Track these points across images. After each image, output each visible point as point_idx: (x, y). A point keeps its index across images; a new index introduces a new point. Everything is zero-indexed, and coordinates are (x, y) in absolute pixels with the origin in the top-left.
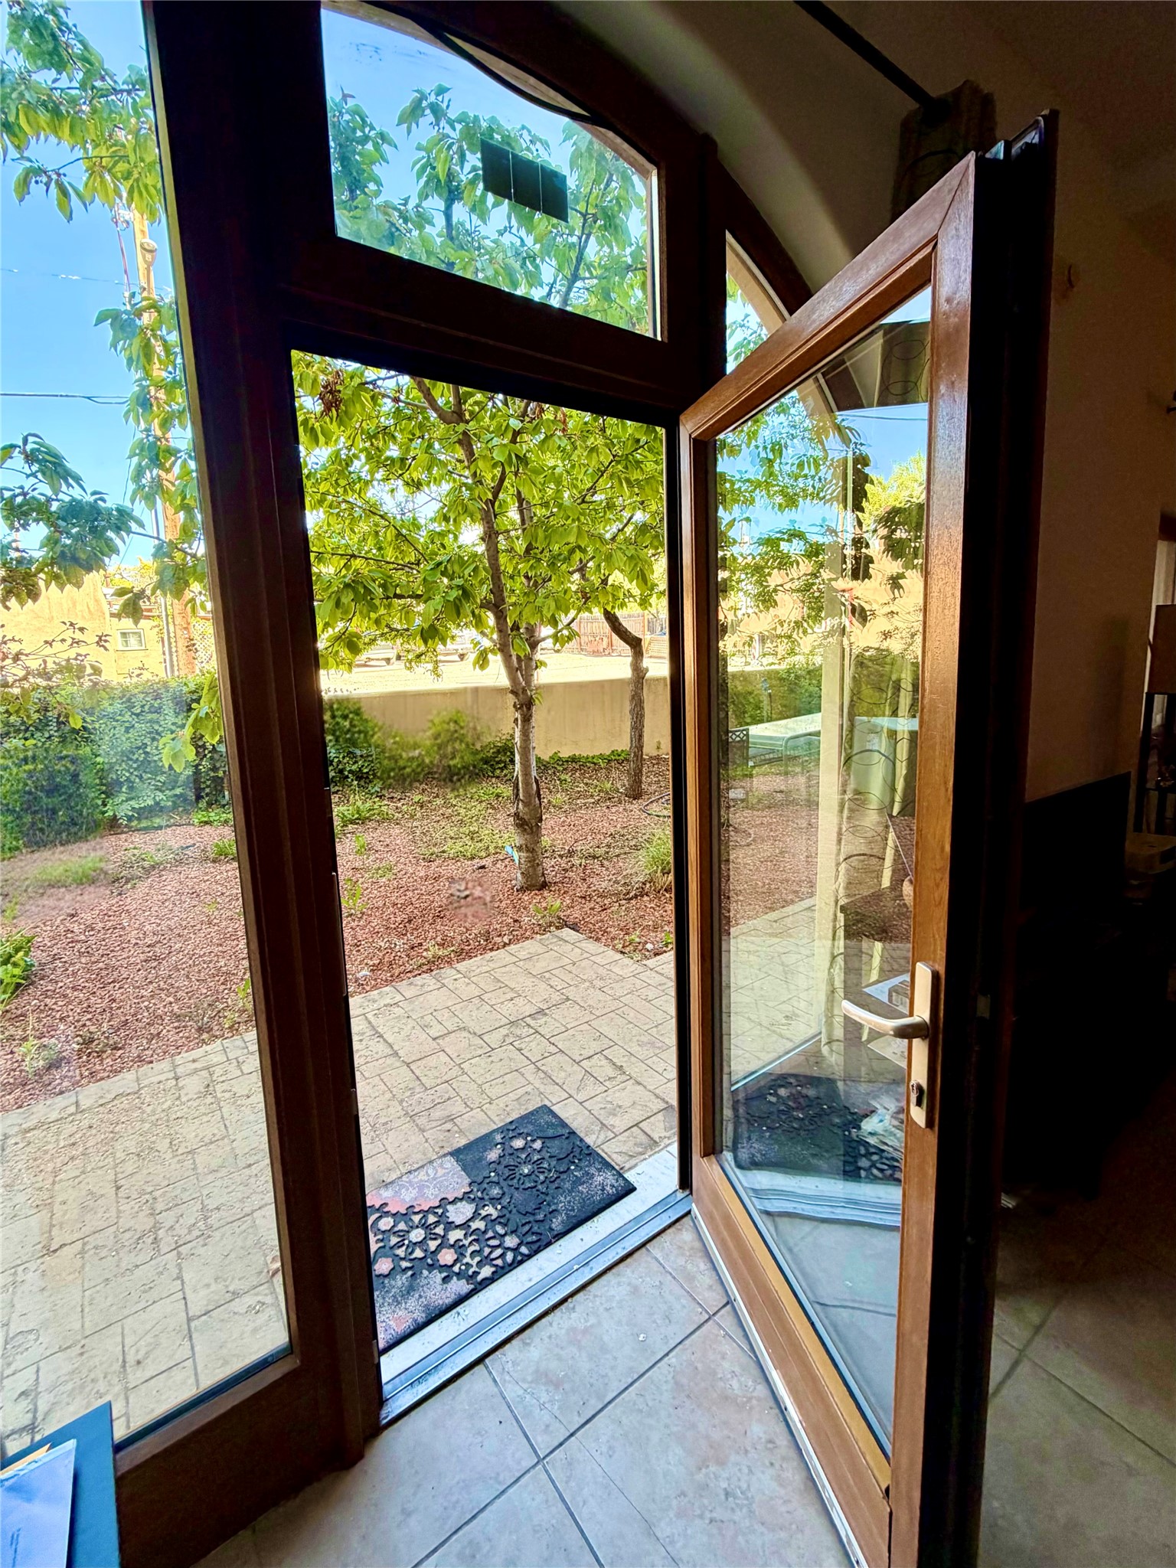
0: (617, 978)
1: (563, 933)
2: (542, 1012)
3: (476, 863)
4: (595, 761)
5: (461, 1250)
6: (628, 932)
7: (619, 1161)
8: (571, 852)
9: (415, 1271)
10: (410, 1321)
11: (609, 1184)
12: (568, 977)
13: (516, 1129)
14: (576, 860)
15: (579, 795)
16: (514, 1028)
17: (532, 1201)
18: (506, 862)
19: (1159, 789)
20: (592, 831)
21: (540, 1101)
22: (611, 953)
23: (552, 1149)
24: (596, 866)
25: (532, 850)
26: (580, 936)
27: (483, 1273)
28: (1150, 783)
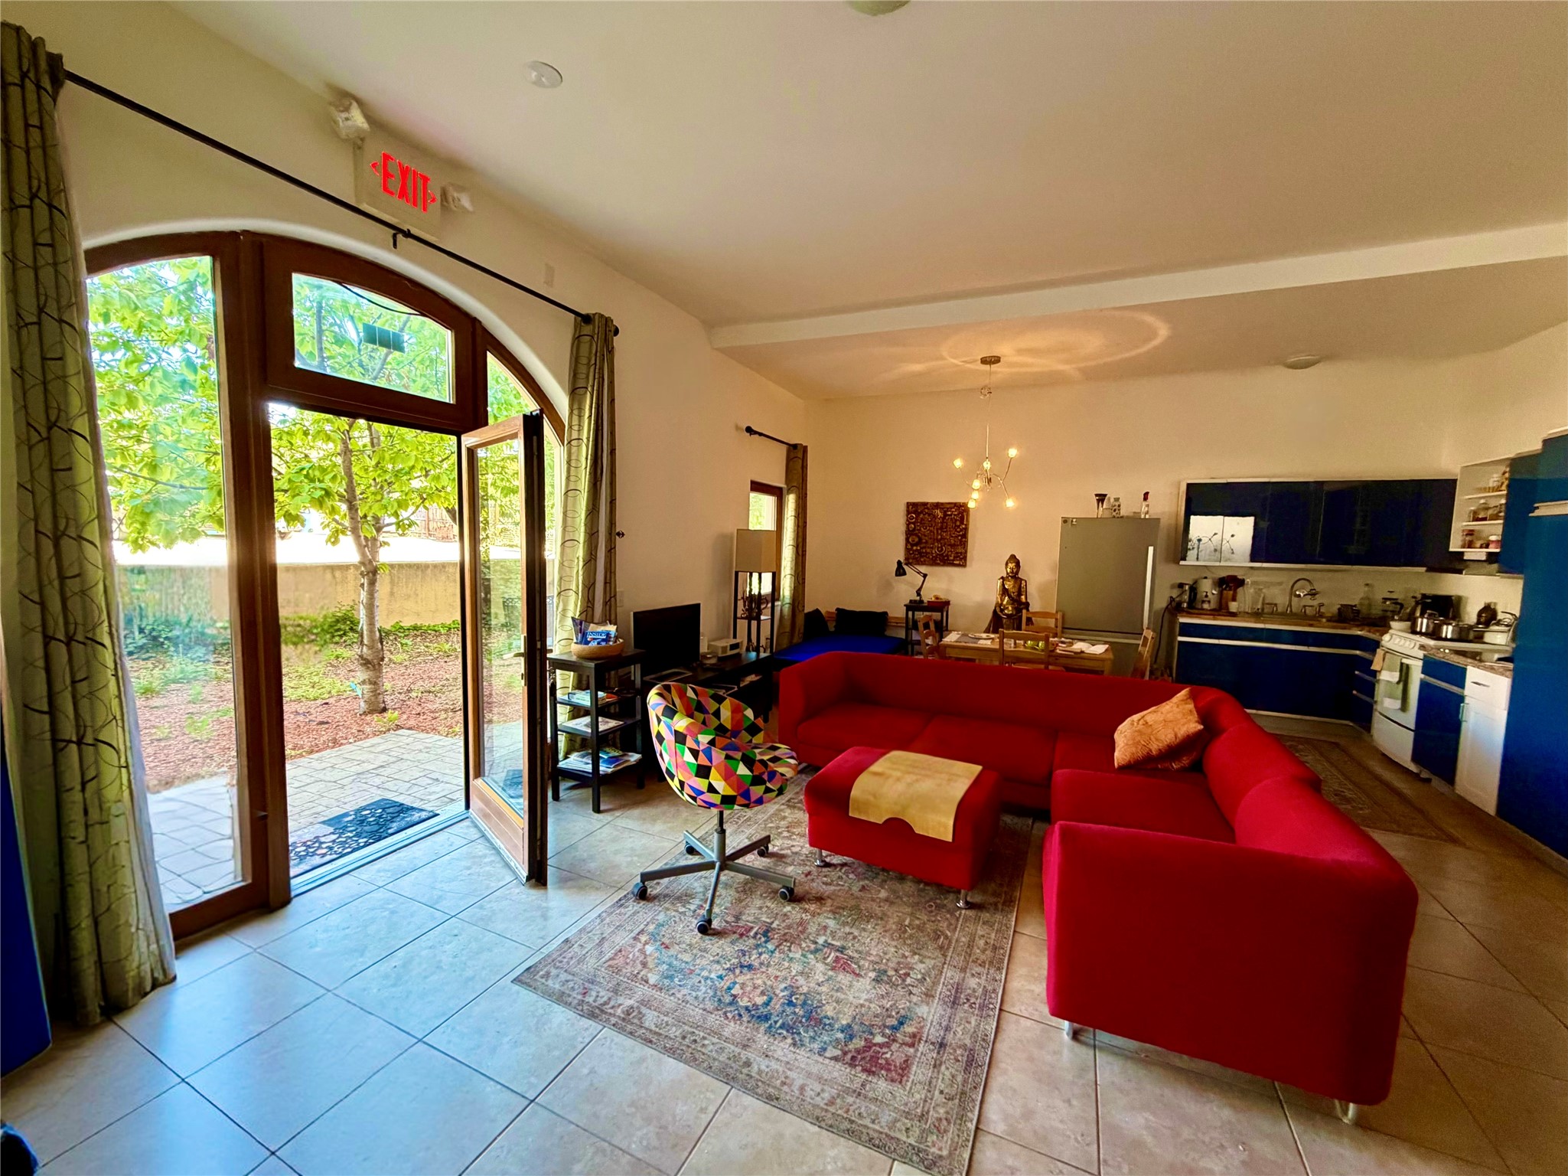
0: (440, 747)
1: (400, 732)
2: (382, 766)
3: (319, 702)
4: (436, 628)
5: (331, 848)
6: (452, 727)
7: (431, 809)
8: (409, 691)
9: (302, 859)
10: (302, 871)
11: (424, 815)
12: (403, 751)
13: (364, 809)
14: (413, 694)
15: (419, 654)
16: (360, 776)
17: (376, 828)
18: (349, 700)
19: (742, 618)
20: (429, 678)
21: (380, 798)
22: (437, 737)
23: (388, 811)
24: (431, 697)
25: (375, 683)
26: (414, 732)
27: (346, 851)
28: (739, 615)
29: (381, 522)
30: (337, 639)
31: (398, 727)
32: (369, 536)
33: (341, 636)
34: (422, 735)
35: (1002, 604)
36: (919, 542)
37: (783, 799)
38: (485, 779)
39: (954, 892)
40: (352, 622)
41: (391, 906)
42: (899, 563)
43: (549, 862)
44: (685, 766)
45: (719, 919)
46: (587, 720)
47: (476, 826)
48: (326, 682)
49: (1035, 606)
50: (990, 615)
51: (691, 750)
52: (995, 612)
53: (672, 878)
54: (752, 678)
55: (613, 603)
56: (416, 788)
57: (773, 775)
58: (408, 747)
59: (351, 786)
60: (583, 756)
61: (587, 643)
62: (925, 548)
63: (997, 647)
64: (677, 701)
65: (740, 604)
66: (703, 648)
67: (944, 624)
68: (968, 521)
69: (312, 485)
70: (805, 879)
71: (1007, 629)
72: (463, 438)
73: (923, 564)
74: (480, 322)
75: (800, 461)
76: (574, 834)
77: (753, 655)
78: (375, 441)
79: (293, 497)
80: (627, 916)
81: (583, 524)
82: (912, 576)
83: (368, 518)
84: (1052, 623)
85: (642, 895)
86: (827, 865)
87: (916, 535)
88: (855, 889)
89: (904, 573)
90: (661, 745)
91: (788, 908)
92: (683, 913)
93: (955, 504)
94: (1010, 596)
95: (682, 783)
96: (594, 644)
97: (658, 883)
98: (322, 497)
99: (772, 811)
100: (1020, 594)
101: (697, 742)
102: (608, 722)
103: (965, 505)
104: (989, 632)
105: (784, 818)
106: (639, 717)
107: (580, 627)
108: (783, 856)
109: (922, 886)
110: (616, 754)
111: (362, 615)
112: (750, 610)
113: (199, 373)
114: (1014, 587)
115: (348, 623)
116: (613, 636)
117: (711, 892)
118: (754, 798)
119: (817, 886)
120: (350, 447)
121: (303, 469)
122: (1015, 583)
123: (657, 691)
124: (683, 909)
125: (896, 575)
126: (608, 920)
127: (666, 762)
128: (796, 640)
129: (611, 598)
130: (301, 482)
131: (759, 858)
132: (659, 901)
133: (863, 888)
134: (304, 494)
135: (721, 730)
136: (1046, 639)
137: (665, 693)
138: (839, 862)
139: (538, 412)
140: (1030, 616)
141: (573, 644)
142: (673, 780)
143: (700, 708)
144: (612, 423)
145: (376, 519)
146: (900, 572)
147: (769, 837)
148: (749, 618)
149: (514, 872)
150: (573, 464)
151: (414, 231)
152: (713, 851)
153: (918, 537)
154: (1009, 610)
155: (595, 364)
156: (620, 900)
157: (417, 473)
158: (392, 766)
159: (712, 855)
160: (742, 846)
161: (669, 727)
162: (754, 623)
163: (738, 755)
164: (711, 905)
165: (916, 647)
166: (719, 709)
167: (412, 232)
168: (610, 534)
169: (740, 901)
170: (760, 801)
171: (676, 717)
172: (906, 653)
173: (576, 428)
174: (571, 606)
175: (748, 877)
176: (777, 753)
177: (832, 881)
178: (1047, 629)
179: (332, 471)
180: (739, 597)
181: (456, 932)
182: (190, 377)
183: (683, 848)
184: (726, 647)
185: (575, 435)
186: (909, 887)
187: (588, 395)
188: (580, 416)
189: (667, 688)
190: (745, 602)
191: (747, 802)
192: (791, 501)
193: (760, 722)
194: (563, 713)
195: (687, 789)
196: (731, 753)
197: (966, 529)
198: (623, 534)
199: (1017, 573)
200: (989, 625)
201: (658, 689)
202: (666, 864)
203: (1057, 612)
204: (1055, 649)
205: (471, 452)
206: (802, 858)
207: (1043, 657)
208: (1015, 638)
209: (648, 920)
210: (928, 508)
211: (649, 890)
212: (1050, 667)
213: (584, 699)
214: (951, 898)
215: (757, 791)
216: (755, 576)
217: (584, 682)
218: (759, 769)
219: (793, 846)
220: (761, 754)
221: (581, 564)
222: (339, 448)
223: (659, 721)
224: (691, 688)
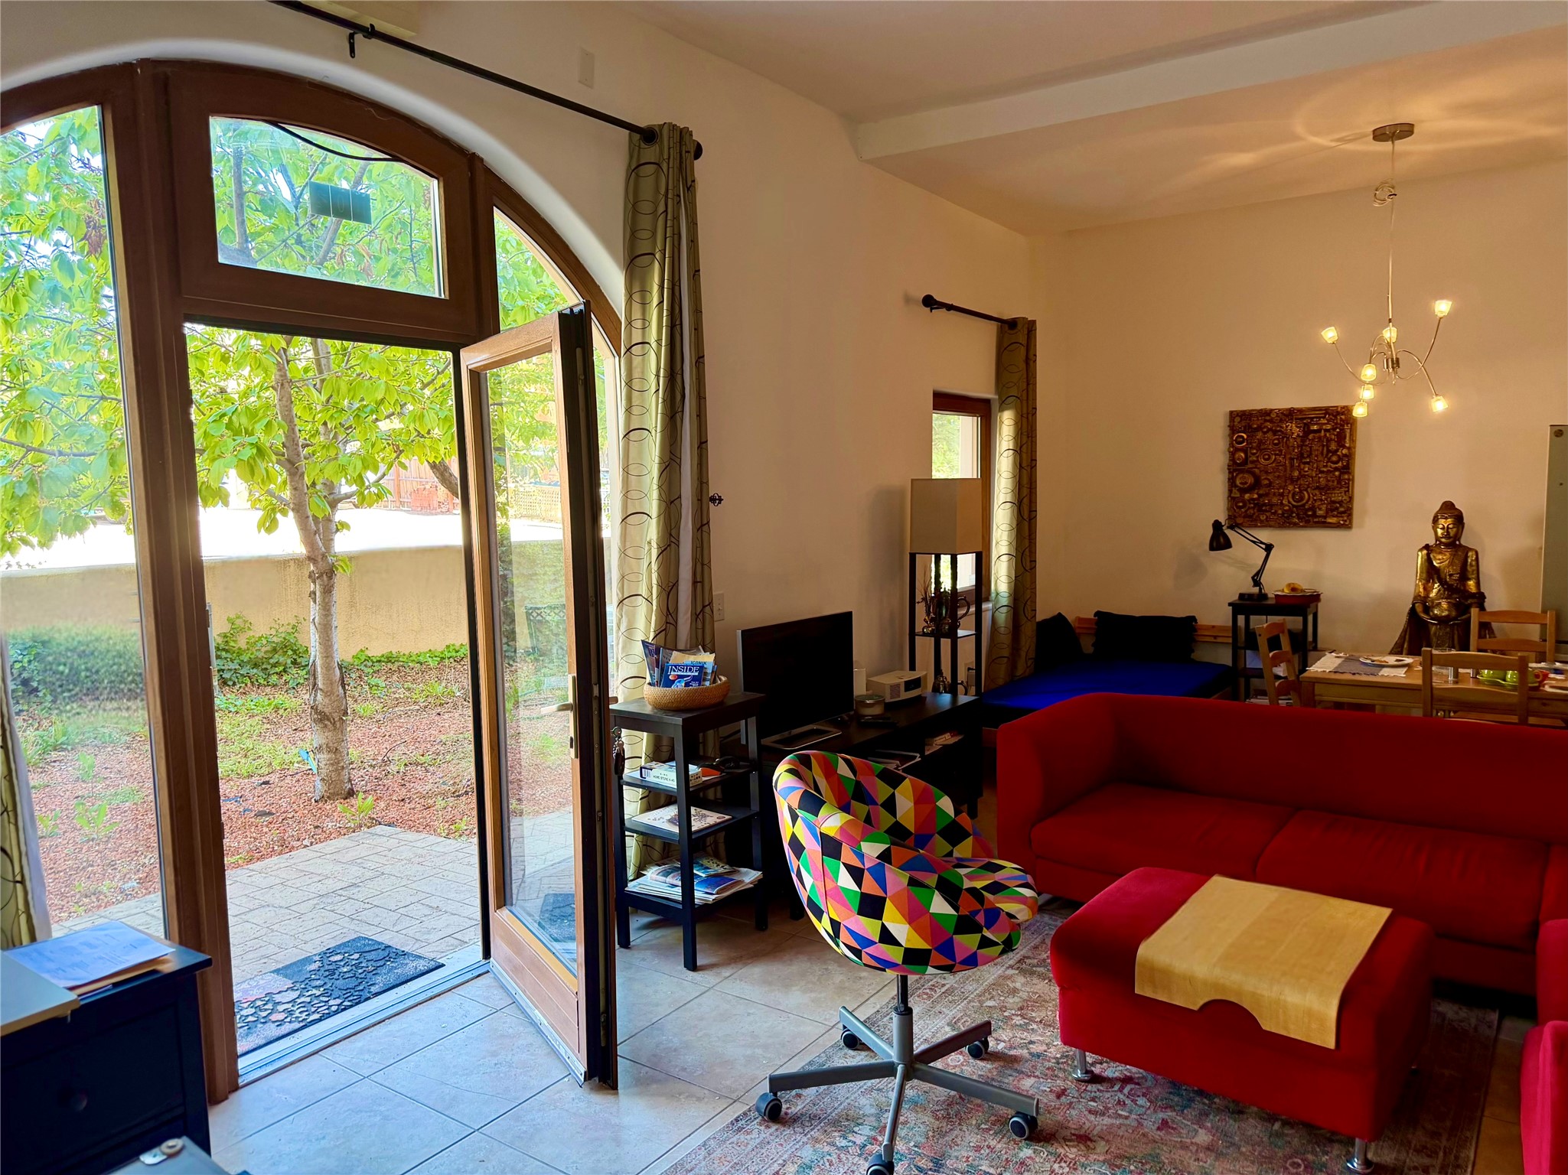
0: (438, 854)
1: (379, 829)
2: (354, 885)
3: (256, 780)
4: (421, 659)
5: (290, 1012)
6: (454, 823)
7: (432, 956)
8: (386, 762)
9: (250, 1027)
10: (252, 1046)
11: (422, 965)
12: (383, 860)
13: (332, 952)
14: (393, 768)
15: (398, 702)
16: (324, 899)
17: (353, 983)
18: (297, 777)
19: (924, 634)
20: (415, 740)
21: (354, 936)
22: (433, 839)
23: (369, 956)
24: (419, 772)
25: (335, 750)
26: (398, 829)
27: (312, 1018)
28: (918, 629)
29: (336, 491)
30: (274, 678)
31: (375, 822)
32: (320, 516)
33: (280, 674)
34: (411, 836)
35: (1427, 597)
36: (1257, 484)
37: (1011, 958)
38: (513, 908)
39: (1340, 1142)
40: (295, 652)
41: (382, 1108)
42: (1217, 525)
43: (620, 1050)
44: (837, 894)
45: (906, 1163)
46: (672, 811)
47: (503, 987)
48: (264, 748)
49: (1498, 599)
50: (1403, 618)
51: (850, 869)
52: (1412, 611)
53: (823, 1088)
54: (946, 739)
55: (707, 616)
56: (406, 922)
57: (993, 915)
58: (390, 854)
59: (311, 915)
60: (666, 874)
61: (669, 683)
62: (1267, 495)
63: (1419, 681)
64: (823, 784)
65: (920, 609)
66: (859, 688)
67: (1310, 638)
68: (1353, 441)
69: (239, 440)
70: (1055, 1103)
71: (1438, 647)
72: (464, 354)
73: (1266, 525)
74: (482, 160)
75: (1023, 350)
76: (657, 1005)
77: (946, 699)
78: (323, 361)
79: (213, 460)
80: (750, 1147)
81: (655, 487)
82: (1244, 549)
83: (318, 487)
84: (1533, 632)
85: (774, 1114)
86: (1095, 1079)
87: (1250, 472)
88: (1150, 1125)
89: (1227, 545)
90: (798, 859)
91: (1027, 1152)
92: (844, 1149)
93: (1326, 411)
94: (1442, 582)
95: (836, 925)
96: (679, 686)
97: (799, 1096)
98: (252, 458)
99: (991, 979)
100: (1464, 577)
101: (861, 856)
102: (704, 816)
103: (1347, 411)
104: (1400, 653)
105: (1014, 992)
106: (755, 807)
107: (656, 653)
108: (1015, 1060)
109: (1277, 1126)
110: (721, 870)
111: (312, 641)
112: (937, 620)
113: (76, 277)
114: (1451, 564)
115: (290, 652)
116: (709, 671)
117: (890, 1115)
118: (960, 956)
119: (1079, 1115)
120: (289, 375)
121: (224, 415)
122: (1454, 555)
123: (787, 767)
124: (844, 1143)
125: (1212, 548)
126: (718, 1153)
127: (808, 884)
128: (1020, 672)
129: (704, 607)
130: (222, 436)
131: (972, 1060)
132: (803, 1125)
133: (1164, 1125)
134: (228, 455)
135: (897, 833)
136: (1522, 668)
137: (803, 769)
138: (1117, 1074)
139: (582, 307)
140: (1486, 619)
141: (646, 687)
142: (820, 920)
143: (861, 794)
144: (697, 311)
145: (330, 486)
146: (1219, 541)
147: (988, 1024)
148: (937, 635)
149: (567, 1066)
150: (636, 385)
151: (382, 26)
152: (891, 1045)
153: (1253, 474)
154: (1443, 608)
155: (666, 211)
156: (737, 1120)
157: (385, 410)
158: (370, 884)
159: (890, 1052)
160: (941, 1038)
161: (811, 828)
162: (945, 643)
163: (932, 880)
164: (892, 1138)
165: (1255, 682)
166: (893, 796)
167: (377, 28)
168: (700, 500)
169: (943, 1134)
170: (972, 961)
171: (823, 812)
172: (1235, 696)
173: (638, 324)
174: (641, 622)
175: (953, 1093)
176: (998, 876)
177: (1107, 1109)
178: (1524, 644)
179: (265, 415)
180: (918, 598)
181: (481, 1155)
182: (65, 283)
183: (837, 1035)
184: (898, 685)
185: (637, 337)
186: (1253, 1128)
187: (657, 265)
188: (644, 304)
189: (805, 761)
190: (928, 607)
191: (951, 962)
192: (1006, 424)
193: (965, 820)
194: (632, 802)
195: (844, 935)
196: (919, 875)
197: (1350, 457)
198: (720, 500)
199: (1458, 536)
200: (1402, 637)
201: (790, 762)
202: (810, 1063)
203: (1544, 612)
204: (1542, 685)
205: (476, 376)
206: (1047, 1064)
207: (1515, 700)
208: (1456, 662)
209: (786, 1156)
210: (1271, 421)
211: (784, 1106)
212: (1532, 720)
213: (666, 776)
214: (1335, 1152)
215: (968, 942)
216: (945, 560)
217: (665, 749)
218: (968, 904)
219: (1031, 1042)
220: (970, 877)
221: (655, 553)
222: (273, 378)
223: (794, 818)
224: (843, 759)
